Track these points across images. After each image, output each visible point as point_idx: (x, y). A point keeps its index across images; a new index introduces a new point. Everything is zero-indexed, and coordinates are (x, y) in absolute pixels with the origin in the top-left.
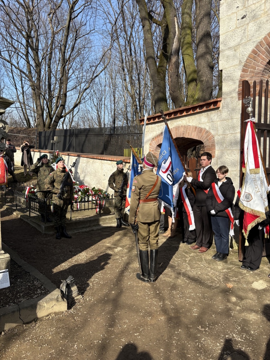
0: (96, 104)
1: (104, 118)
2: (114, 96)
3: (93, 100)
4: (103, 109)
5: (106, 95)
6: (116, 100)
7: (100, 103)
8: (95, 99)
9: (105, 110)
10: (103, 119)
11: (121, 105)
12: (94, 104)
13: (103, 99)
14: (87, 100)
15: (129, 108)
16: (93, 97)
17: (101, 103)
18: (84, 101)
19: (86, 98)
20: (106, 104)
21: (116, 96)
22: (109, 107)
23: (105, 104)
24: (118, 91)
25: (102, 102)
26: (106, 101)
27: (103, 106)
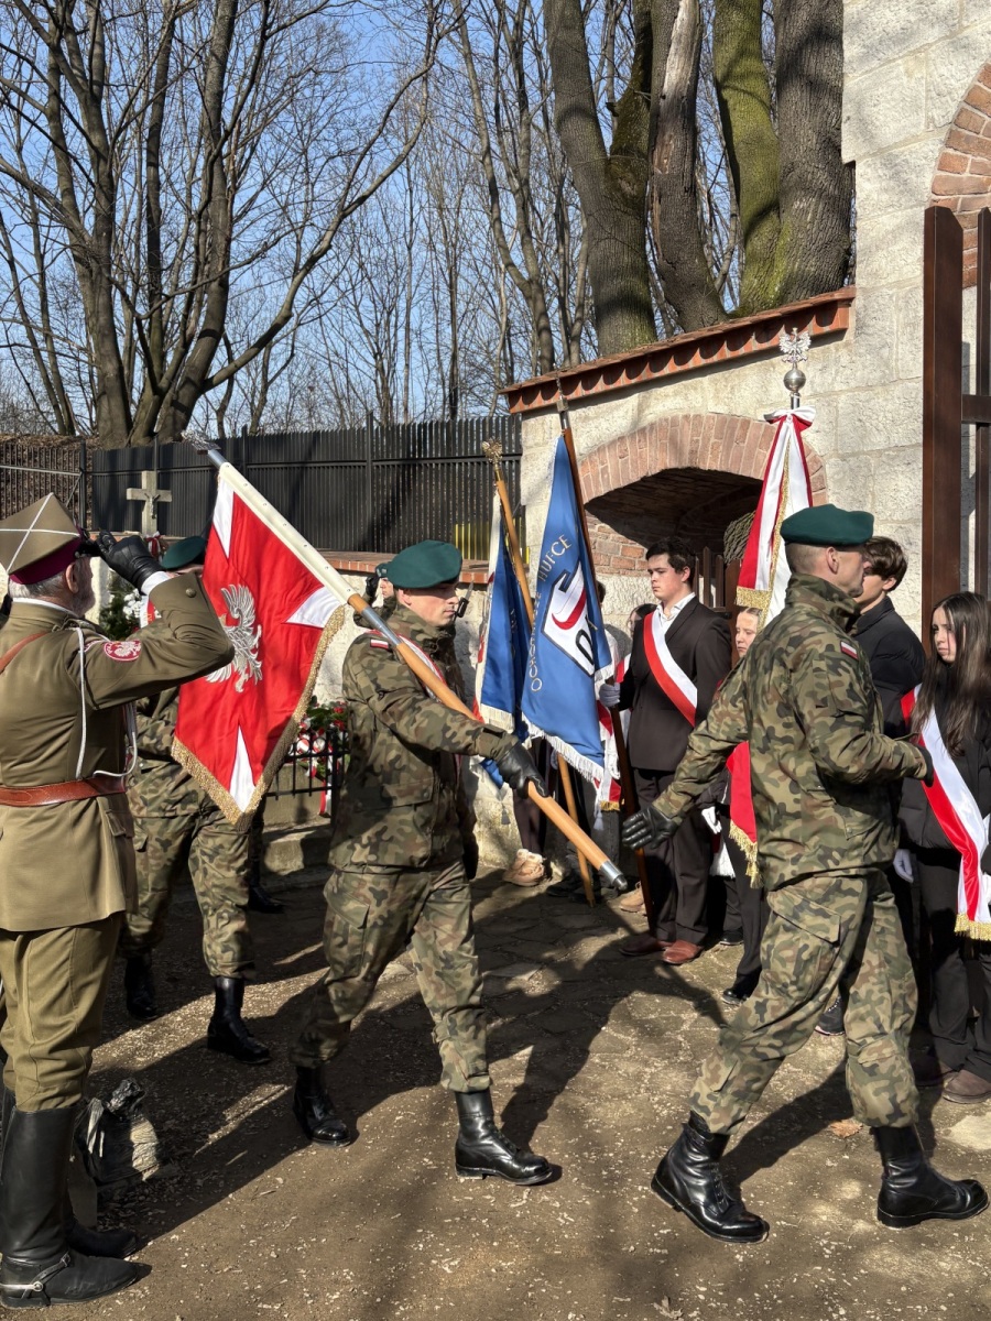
0: (368, 325)
1: (407, 389)
2: (452, 287)
3: (357, 307)
4: (401, 346)
5: (414, 282)
6: (461, 307)
7: (388, 322)
8: (367, 302)
9: (408, 345)
10: (401, 393)
11: (486, 326)
12: (362, 325)
13: (402, 304)
14: (329, 306)
15: (521, 340)
16: (358, 294)
17: (393, 319)
18: (314, 312)
19: (325, 298)
20: (414, 325)
21: (462, 286)
22: (430, 336)
23: (408, 324)
24: (469, 266)
25: (397, 316)
26: (415, 312)
27: (401, 333)
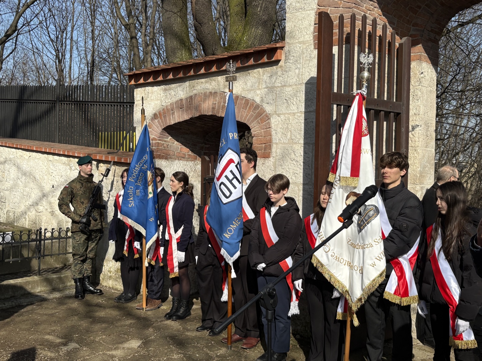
0: (52, 37)
1: (70, 68)
2: (92, 23)
3: (47, 28)
4: (68, 47)
5: (75, 20)
6: (96, 32)
7: (62, 36)
8: (52, 27)
9: (72, 48)
10: (67, 69)
11: (107, 42)
12: (50, 37)
13: (69, 29)
14: (34, 27)
15: (123, 49)
16: (48, 23)
17: (65, 35)
18: (26, 29)
19: (32, 23)
20: (75, 38)
21: (97, 23)
22: (82, 44)
23: (72, 38)
24: (101, 15)
25: (66, 34)
26: (75, 32)
27: (68, 42)
